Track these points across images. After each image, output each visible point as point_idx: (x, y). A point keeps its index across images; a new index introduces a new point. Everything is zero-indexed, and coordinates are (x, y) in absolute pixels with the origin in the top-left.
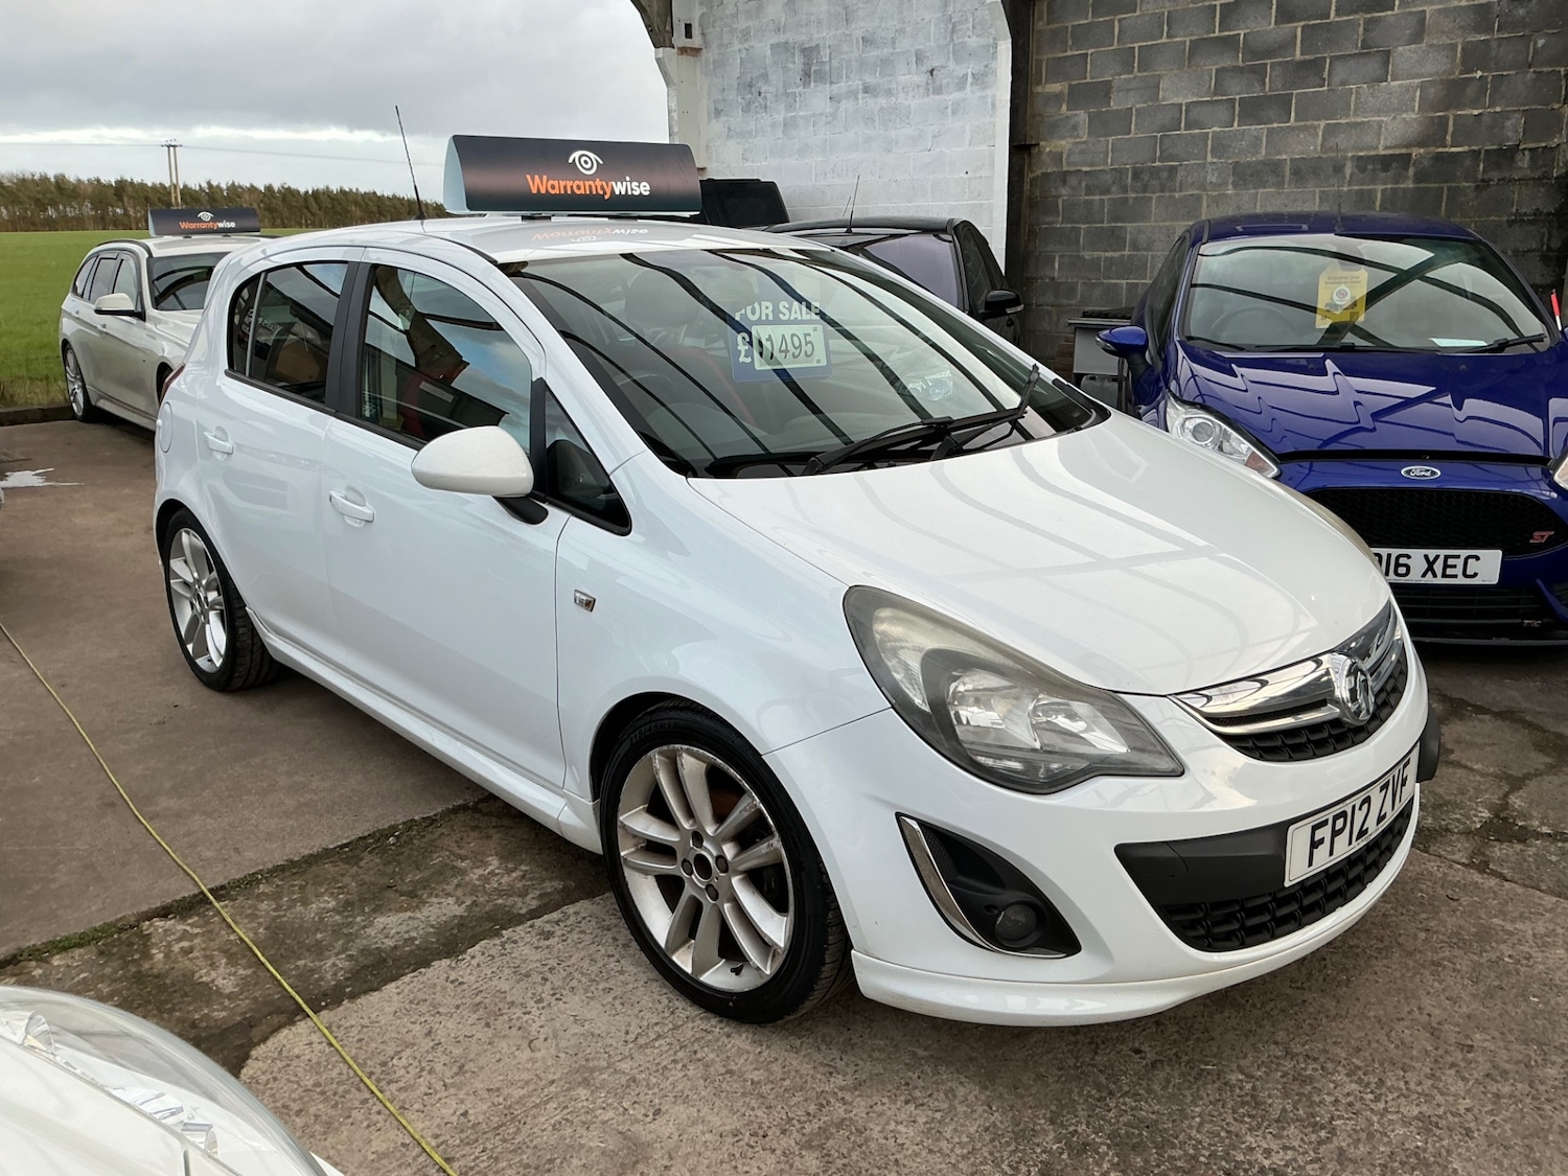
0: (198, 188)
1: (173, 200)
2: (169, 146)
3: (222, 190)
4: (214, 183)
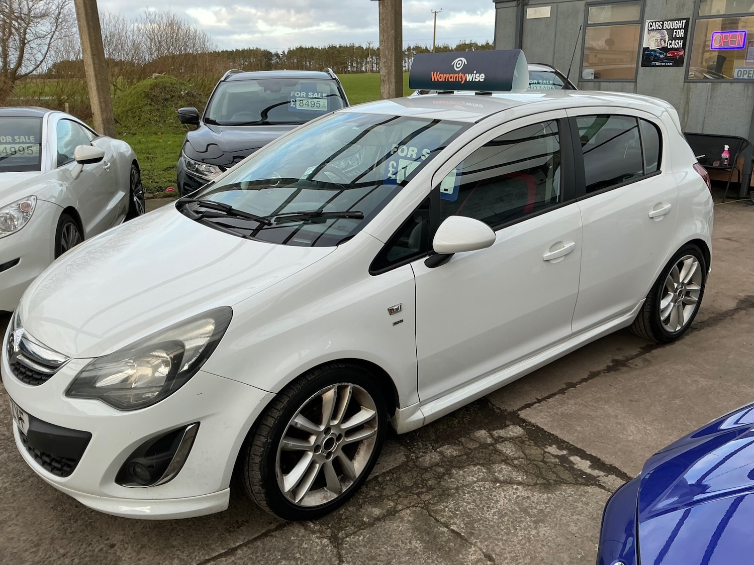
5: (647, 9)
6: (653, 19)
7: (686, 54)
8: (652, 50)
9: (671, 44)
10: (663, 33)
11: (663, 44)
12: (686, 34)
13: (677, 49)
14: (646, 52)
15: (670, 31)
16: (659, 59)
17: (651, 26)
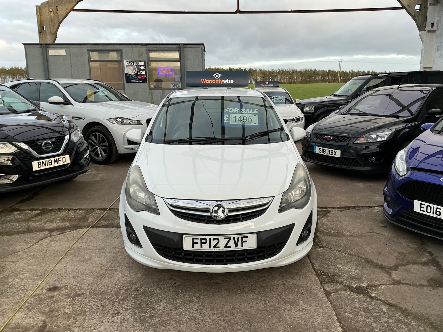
0: (349, 72)
1: (338, 75)
2: (340, 61)
3: (355, 73)
4: (353, 71)
5: (124, 55)
6: (128, 60)
7: (147, 77)
8: (130, 75)
9: (139, 72)
10: (134, 67)
11: (135, 72)
12: (145, 67)
13: (143, 75)
14: (127, 76)
15: (138, 66)
16: (134, 79)
17: (127, 63)
